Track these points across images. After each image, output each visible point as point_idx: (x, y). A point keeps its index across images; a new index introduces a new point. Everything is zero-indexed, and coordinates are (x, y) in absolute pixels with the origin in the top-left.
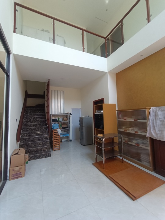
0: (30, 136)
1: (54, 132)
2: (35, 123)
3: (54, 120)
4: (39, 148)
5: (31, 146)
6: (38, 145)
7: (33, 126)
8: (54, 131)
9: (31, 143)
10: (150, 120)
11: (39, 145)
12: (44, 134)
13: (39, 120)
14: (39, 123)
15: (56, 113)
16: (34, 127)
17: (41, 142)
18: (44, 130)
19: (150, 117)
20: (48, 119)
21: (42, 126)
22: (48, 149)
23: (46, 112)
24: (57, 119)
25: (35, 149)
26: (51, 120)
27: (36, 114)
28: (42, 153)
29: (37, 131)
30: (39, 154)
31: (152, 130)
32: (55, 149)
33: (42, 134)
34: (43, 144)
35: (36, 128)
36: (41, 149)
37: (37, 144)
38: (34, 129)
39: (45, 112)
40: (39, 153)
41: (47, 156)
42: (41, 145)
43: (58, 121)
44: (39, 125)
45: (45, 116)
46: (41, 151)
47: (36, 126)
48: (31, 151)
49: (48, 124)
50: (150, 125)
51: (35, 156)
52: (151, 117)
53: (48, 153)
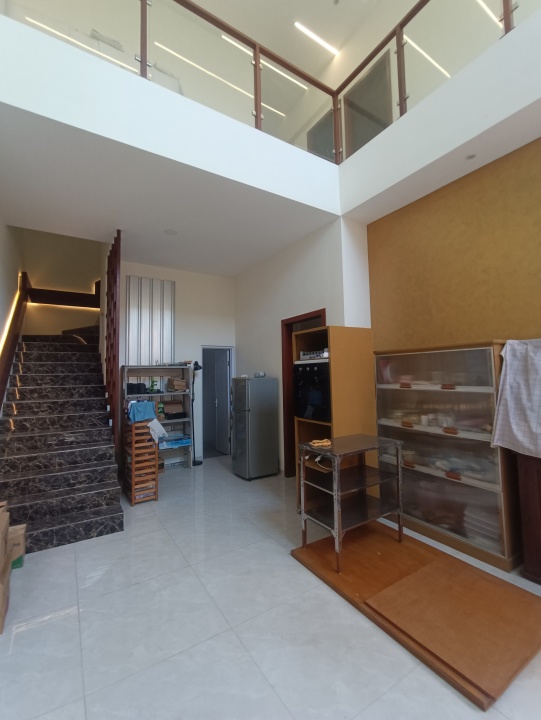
0: (34, 448)
1: (137, 435)
2: (57, 397)
3: (137, 389)
4: (73, 499)
5: (40, 491)
6: (69, 485)
7: (52, 408)
8: (137, 428)
9: (40, 480)
10: (504, 385)
11: (74, 485)
12: (96, 441)
13: (74, 389)
14: (76, 399)
15: (145, 362)
16: (55, 416)
17: (83, 471)
18: (94, 425)
19: (506, 375)
20: (112, 384)
21: (89, 408)
22: (112, 500)
23: (104, 356)
24: (148, 384)
25: (54, 501)
26: (125, 387)
27: (62, 365)
28: (86, 516)
29: (64, 428)
30: (72, 525)
31: (513, 421)
32: (138, 496)
33: (85, 442)
34: (92, 482)
35: (60, 418)
36: (83, 501)
37: (66, 480)
38: (53, 423)
39: (98, 358)
40: (73, 519)
41: (105, 527)
42: (80, 483)
43: (151, 391)
44: (75, 405)
45: (100, 370)
46: (82, 508)
47: (61, 412)
48: (36, 512)
49: (111, 401)
50: (506, 405)
51: (57, 532)
52: (510, 376)
53: (112, 518)
